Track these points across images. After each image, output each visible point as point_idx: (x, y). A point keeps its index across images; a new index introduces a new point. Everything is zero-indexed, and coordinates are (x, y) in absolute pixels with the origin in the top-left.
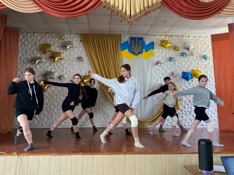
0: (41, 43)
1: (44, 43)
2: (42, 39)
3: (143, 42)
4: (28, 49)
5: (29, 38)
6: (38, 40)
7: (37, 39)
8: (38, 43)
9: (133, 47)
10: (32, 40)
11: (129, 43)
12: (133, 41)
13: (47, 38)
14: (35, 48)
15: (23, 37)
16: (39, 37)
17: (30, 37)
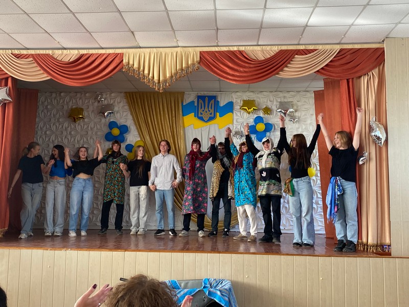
0: (70, 107)
1: (74, 107)
2: (71, 102)
3: (217, 103)
4: (52, 115)
5: (53, 100)
6: (65, 103)
7: (64, 101)
8: (65, 107)
9: (200, 111)
10: (58, 103)
11: (196, 104)
12: (201, 101)
13: (78, 99)
14: (61, 114)
15: (46, 99)
16: (67, 99)
17: (55, 98)
